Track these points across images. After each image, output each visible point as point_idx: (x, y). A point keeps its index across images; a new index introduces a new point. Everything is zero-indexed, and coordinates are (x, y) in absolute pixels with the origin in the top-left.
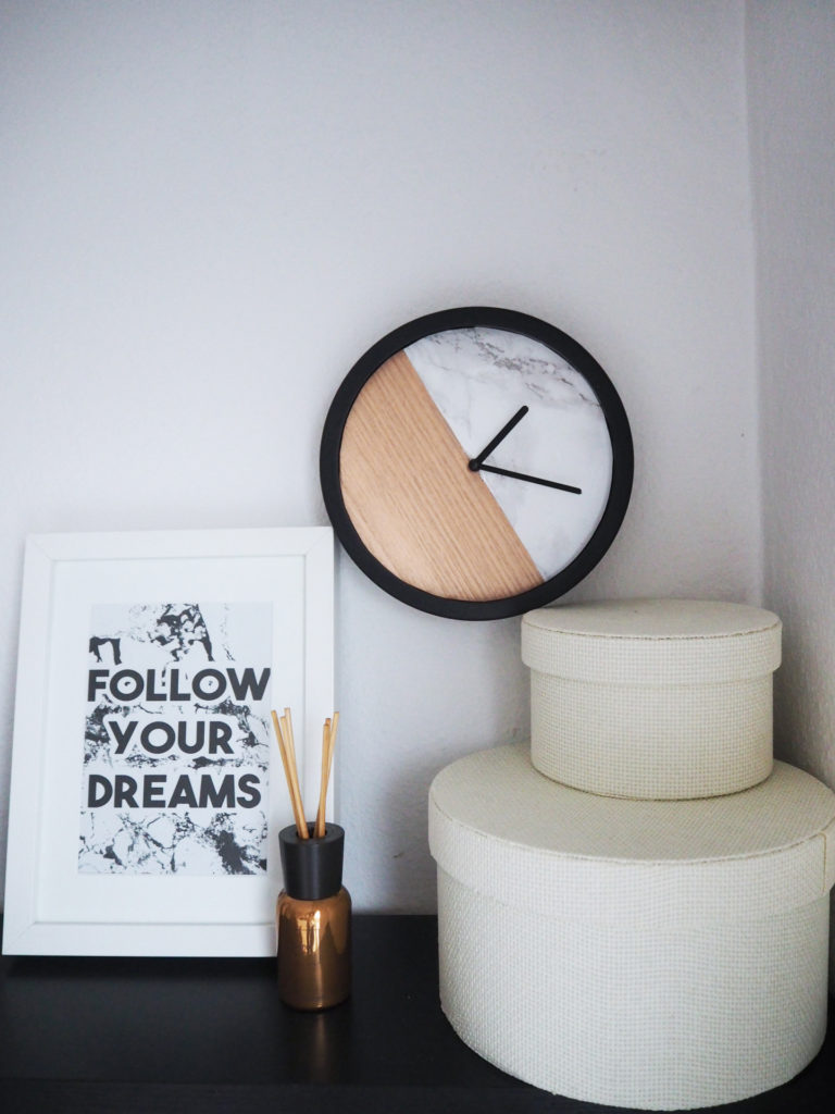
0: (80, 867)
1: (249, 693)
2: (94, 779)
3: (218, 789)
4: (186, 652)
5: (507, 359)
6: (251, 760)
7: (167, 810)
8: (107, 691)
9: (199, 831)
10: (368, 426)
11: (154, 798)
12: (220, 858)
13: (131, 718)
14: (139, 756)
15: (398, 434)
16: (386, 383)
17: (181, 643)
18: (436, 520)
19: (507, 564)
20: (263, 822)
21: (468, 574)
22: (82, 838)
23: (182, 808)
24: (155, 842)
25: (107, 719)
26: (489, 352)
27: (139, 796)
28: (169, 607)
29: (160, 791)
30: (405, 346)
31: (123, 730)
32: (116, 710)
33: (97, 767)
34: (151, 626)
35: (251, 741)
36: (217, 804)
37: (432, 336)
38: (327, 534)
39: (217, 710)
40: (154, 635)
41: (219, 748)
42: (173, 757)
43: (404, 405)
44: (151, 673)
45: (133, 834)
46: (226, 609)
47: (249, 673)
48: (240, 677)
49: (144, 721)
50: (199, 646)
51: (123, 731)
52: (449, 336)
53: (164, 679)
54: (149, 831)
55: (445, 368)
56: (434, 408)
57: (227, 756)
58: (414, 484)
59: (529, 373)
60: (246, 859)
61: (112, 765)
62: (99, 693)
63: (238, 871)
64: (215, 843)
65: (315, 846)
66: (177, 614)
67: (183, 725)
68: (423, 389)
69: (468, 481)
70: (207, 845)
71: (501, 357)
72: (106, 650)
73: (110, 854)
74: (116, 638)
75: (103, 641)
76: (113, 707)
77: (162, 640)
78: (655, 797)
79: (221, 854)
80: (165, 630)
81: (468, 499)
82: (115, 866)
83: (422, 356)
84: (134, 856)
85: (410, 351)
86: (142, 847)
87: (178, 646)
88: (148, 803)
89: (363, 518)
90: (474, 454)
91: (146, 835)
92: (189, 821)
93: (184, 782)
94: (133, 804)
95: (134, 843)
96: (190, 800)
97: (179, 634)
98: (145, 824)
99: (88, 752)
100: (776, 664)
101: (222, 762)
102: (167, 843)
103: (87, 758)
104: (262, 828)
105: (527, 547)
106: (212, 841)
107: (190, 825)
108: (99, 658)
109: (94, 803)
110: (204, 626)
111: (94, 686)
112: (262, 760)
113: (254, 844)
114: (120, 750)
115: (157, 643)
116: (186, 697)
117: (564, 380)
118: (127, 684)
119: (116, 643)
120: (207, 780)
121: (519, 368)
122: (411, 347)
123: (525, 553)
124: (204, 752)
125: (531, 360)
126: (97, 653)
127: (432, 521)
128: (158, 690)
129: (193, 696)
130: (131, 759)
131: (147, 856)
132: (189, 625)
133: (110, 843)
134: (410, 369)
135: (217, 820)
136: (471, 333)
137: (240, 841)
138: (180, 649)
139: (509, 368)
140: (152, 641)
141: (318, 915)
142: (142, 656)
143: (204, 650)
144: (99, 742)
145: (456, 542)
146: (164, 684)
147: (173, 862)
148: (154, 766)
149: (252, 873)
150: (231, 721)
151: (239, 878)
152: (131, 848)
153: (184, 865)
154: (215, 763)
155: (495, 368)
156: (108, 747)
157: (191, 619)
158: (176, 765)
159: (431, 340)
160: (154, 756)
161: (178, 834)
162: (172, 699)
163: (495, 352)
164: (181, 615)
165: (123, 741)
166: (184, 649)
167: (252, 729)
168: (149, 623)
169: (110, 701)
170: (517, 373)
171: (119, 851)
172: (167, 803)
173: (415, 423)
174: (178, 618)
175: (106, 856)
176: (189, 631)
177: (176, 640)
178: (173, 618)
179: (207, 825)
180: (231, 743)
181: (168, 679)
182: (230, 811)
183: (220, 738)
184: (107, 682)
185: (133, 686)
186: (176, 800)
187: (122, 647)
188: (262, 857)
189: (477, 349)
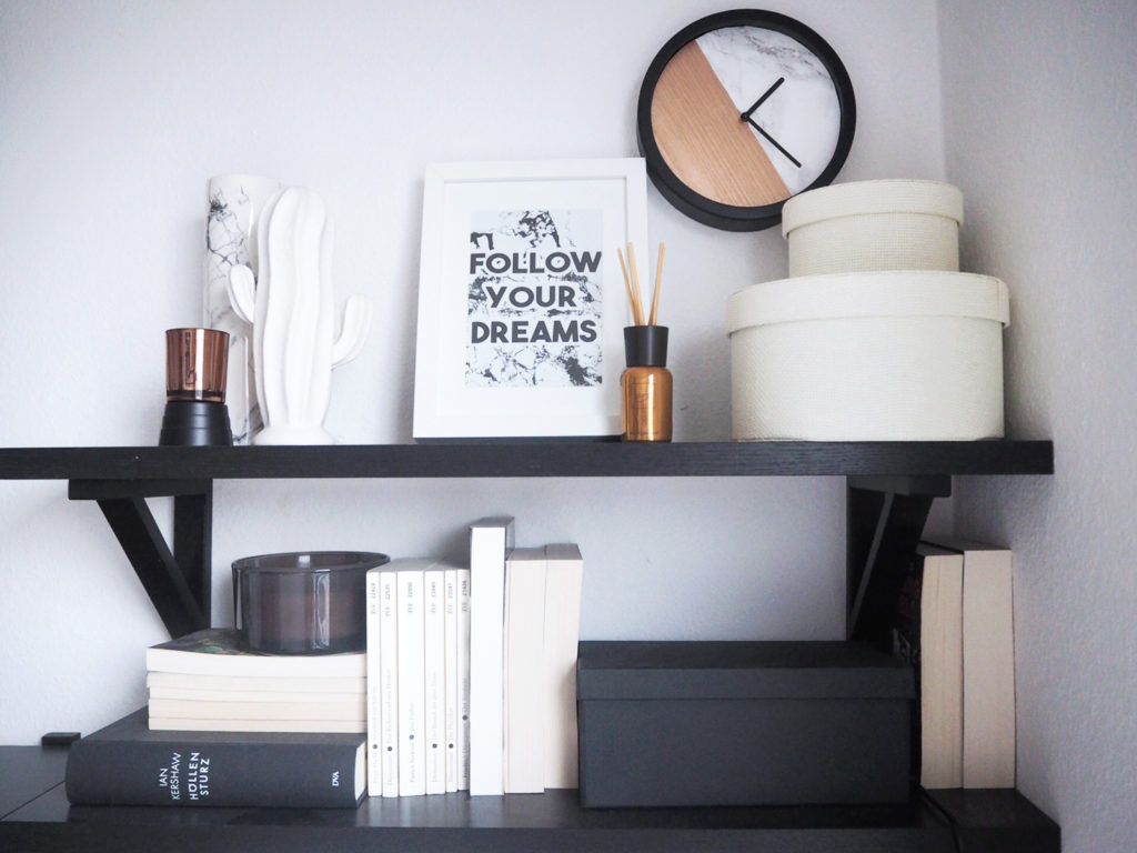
0: (466, 383)
1: (587, 266)
2: (475, 325)
3: (566, 330)
4: (540, 242)
5: (766, 48)
6: (588, 311)
7: (529, 344)
8: (484, 267)
9: (553, 358)
10: (670, 90)
11: (520, 336)
12: (569, 375)
13: (502, 284)
14: (508, 309)
15: (690, 95)
16: (683, 61)
17: (537, 235)
18: (717, 155)
20: (598, 351)
22: (468, 364)
23: (540, 343)
24: (521, 365)
25: (485, 285)
26: (754, 44)
27: (508, 335)
28: (528, 213)
29: (524, 332)
30: (697, 37)
31: (497, 292)
32: (491, 279)
33: (478, 317)
34: (515, 225)
36: (565, 339)
37: (715, 31)
39: (564, 279)
40: (517, 231)
41: (566, 303)
42: (533, 310)
43: (695, 75)
44: (516, 256)
45: (505, 360)
46: (570, 213)
47: (586, 255)
48: (580, 258)
49: (511, 287)
50: (550, 238)
52: (727, 31)
53: (525, 260)
54: (516, 358)
55: (724, 52)
56: (716, 80)
57: (572, 308)
58: (701, 130)
59: (782, 57)
60: (587, 375)
61: (488, 314)
62: (478, 268)
63: (581, 385)
64: (564, 365)
66: (534, 217)
67: (539, 289)
68: (709, 66)
69: (742, 126)
70: (559, 367)
71: (762, 46)
72: (483, 241)
73: (488, 374)
74: (490, 233)
75: (481, 235)
76: (489, 277)
77: (523, 234)
79: (568, 372)
80: (525, 228)
81: (739, 141)
82: (492, 382)
83: (708, 44)
84: (505, 376)
85: (700, 41)
86: (511, 369)
87: (535, 238)
88: (515, 339)
89: (666, 152)
90: (744, 108)
91: (515, 361)
92: (545, 351)
93: (541, 325)
94: (505, 340)
95: (505, 366)
96: (546, 337)
97: (535, 230)
98: (513, 354)
99: (471, 307)
101: (568, 312)
102: (529, 365)
103: (470, 311)
104: (597, 355)
105: (781, 174)
106: (562, 364)
107: (546, 354)
108: (478, 246)
110: (553, 225)
111: (474, 264)
112: (597, 311)
113: (593, 366)
114: (495, 305)
115: (519, 236)
116: (542, 271)
117: (806, 62)
118: (498, 262)
119: (490, 236)
120: (558, 325)
121: (775, 54)
122: (700, 38)
123: (780, 178)
124: (555, 306)
125: (783, 48)
126: (476, 243)
127: (715, 156)
128: (521, 266)
129: (547, 270)
130: (503, 311)
131: (515, 375)
132: (542, 224)
133: (488, 367)
134: (700, 52)
135: (566, 350)
136: (742, 30)
137: (582, 363)
138: (536, 240)
139: (768, 53)
140: (516, 235)
142: (508, 244)
143: (553, 241)
144: (479, 301)
145: (732, 171)
146: (525, 262)
147: (534, 378)
148: (519, 315)
149: (591, 385)
150: (575, 286)
151: (582, 388)
153: (542, 380)
154: (563, 313)
155: (757, 54)
156: (486, 303)
157: (544, 220)
158: (534, 315)
159: (714, 34)
160: (519, 309)
161: (537, 360)
162: (531, 271)
163: (758, 43)
164: (536, 218)
165: (496, 299)
166: (539, 240)
167: (589, 291)
168: (514, 223)
169: (487, 274)
170: (772, 56)
171: (495, 372)
172: (529, 340)
174: (534, 220)
175: (486, 376)
176: (542, 228)
177: (533, 234)
178: (530, 220)
179: (558, 353)
180: (574, 300)
181: (528, 259)
182: (574, 344)
183: (566, 297)
184: (485, 261)
185: (503, 264)
186: (536, 337)
187: (494, 239)
188: (598, 374)
189: (747, 41)
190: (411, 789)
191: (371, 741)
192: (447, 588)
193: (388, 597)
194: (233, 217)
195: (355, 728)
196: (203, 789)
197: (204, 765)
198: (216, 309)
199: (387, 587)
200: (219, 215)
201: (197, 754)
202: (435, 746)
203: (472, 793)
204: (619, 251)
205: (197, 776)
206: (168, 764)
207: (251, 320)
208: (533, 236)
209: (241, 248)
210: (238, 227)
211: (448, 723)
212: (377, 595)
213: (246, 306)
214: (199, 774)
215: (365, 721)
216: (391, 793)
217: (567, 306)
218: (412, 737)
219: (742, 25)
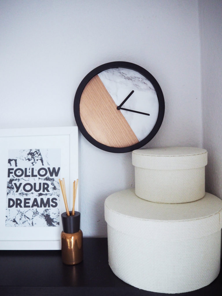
0: (6, 225)
1: (54, 174)
2: (10, 200)
3: (45, 202)
4: (36, 163)
5: (128, 77)
6: (54, 194)
7: (31, 208)
8: (13, 174)
9: (40, 214)
10: (88, 97)
11: (27, 205)
12: (46, 222)
13: (20, 182)
14: (22, 193)
15: (96, 99)
16: (93, 84)
17: (34, 160)
18: (108, 124)
19: (128, 137)
20: (58, 211)
21: (117, 140)
22: (6, 217)
23: (35, 208)
24: (27, 217)
25: (13, 182)
26: (123, 75)
27: (22, 204)
28: (31, 150)
29: (28, 203)
30: (99, 73)
31: (18, 185)
32: (16, 180)
33: (11, 196)
35: (55, 188)
36: (45, 206)
37: (106, 70)
38: (76, 128)
39: (45, 179)
40: (27, 158)
41: (45, 190)
42: (32, 193)
43: (98, 90)
44: (26, 169)
45: (21, 215)
46: (47, 150)
47: (54, 169)
48: (51, 170)
49: (24, 183)
50: (40, 161)
52: (111, 70)
53: (29, 171)
54: (25, 214)
55: (110, 80)
56: (106, 91)
58: (101, 113)
59: (134, 81)
60: (53, 222)
61: (14, 195)
62: (11, 175)
63: (51, 226)
64: (44, 217)
65: (72, 218)
66: (33, 152)
67: (35, 184)
68: (104, 86)
69: (117, 113)
70: (42, 218)
71: (126, 76)
72: (13, 163)
73: (14, 221)
74: (16, 159)
75: (12, 160)
76: (15, 179)
77: (29, 160)
78: (170, 203)
79: (46, 221)
80: (30, 157)
81: (117, 118)
82: (16, 224)
83: (103, 76)
84: (21, 222)
85: (100, 75)
86: (23, 219)
87: (34, 161)
88: (25, 206)
89: (87, 123)
90: (119, 105)
91: (25, 215)
92: (37, 211)
93: (35, 200)
94: (21, 207)
95: (21, 218)
96: (37, 205)
97: (34, 158)
98: (24, 212)
99: (8, 192)
100: (206, 164)
101: (46, 194)
102: (31, 218)
103: (8, 193)
104: (58, 213)
105: (134, 132)
106: (43, 217)
107: (37, 213)
108: (11, 165)
109: (10, 206)
110: (41, 156)
111: (9, 173)
112: (58, 194)
113: (56, 218)
114: (17, 191)
116: (36, 176)
117: (144, 83)
118: (19, 172)
119: (16, 161)
120: (42, 200)
121: (131, 80)
122: (100, 73)
123: (134, 134)
124: (41, 192)
125: (135, 77)
126: (10, 164)
127: (107, 125)
128: (28, 174)
129: (38, 176)
130: (20, 194)
131: (25, 222)
132: (37, 155)
133: (14, 218)
134: (100, 80)
135: (45, 211)
136: (117, 69)
137: (52, 217)
138: (34, 162)
139: (129, 79)
140: (26, 160)
141: (73, 238)
142: (23, 164)
143: (41, 163)
144: (11, 189)
145: (114, 131)
146: (29, 172)
147: (32, 223)
148: (27, 196)
149: (55, 226)
150: (49, 182)
151: (52, 227)
152: (20, 219)
153: (36, 224)
154: (44, 195)
155: (125, 79)
156: (14, 190)
157: (37, 153)
158: (33, 196)
159: (106, 71)
160: (27, 193)
161: (34, 215)
162: (32, 176)
163: (124, 75)
164: (34, 153)
165: (18, 188)
166: (35, 162)
167: (55, 185)
168: (25, 155)
169: (14, 177)
171: (17, 220)
172: (31, 206)
173: (101, 96)
174: (33, 153)
176: (37, 157)
178: (32, 153)
179: (42, 212)
180: (49, 189)
181: (31, 171)
182: (49, 208)
183: (46, 187)
184: (13, 172)
185: (21, 173)
186: (33, 205)
187: (17, 162)
188: (58, 221)
189: (119, 74)
208: (33, 161)
217: (46, 192)
219: (117, 67)
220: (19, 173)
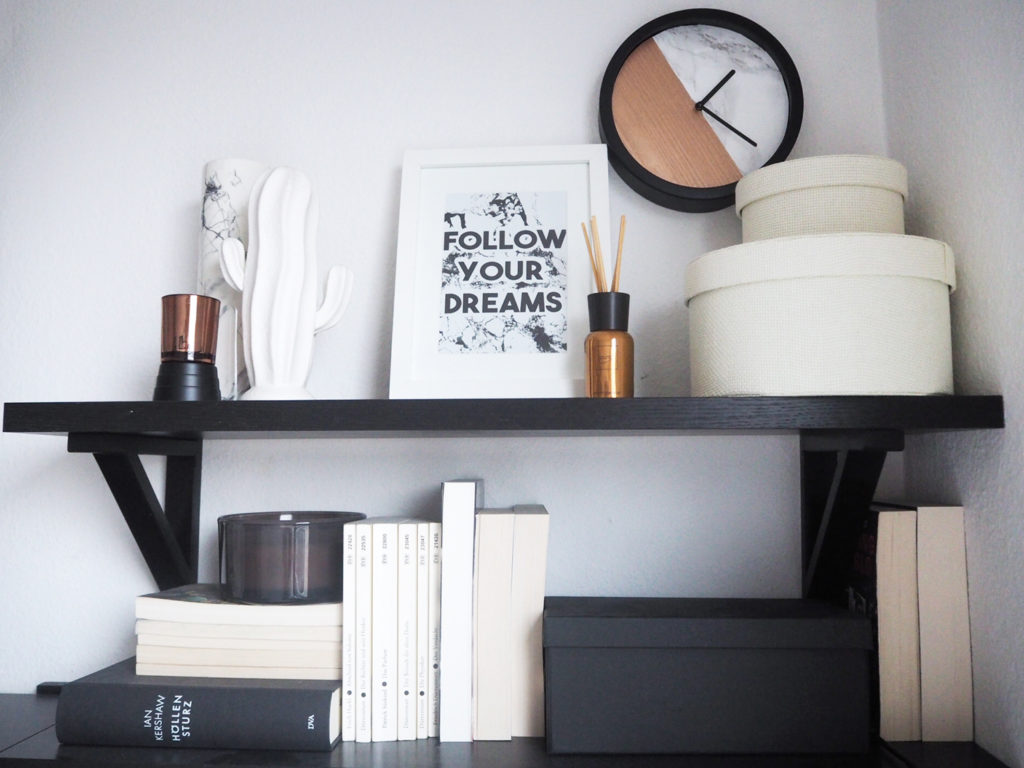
0: (439, 350)
1: (552, 244)
2: (448, 297)
3: (533, 301)
4: (509, 221)
5: (719, 44)
6: (553, 283)
7: (499, 314)
8: (457, 244)
9: (521, 326)
10: (630, 83)
11: (490, 307)
12: (535, 343)
13: (473, 259)
14: (479, 282)
15: (648, 87)
16: (641, 57)
17: (506, 215)
18: (674, 142)
19: (720, 169)
20: (563, 320)
22: (441, 332)
23: (511, 312)
24: (491, 334)
25: (457, 261)
26: (707, 41)
27: (479, 306)
28: (498, 195)
29: (494, 303)
30: (654, 35)
32: (463, 255)
33: (451, 289)
34: (486, 206)
36: (533, 309)
37: (671, 29)
38: (603, 149)
39: (531, 254)
40: (488, 211)
41: (533, 277)
42: (502, 283)
43: (653, 71)
44: (486, 234)
45: (476, 329)
47: (552, 233)
48: (546, 235)
49: (482, 262)
50: (518, 217)
51: (468, 267)
52: (681, 29)
53: (495, 237)
54: (486, 327)
55: (679, 49)
56: (672, 73)
57: (539, 281)
58: (659, 118)
59: (733, 52)
60: (552, 343)
61: (460, 287)
62: (451, 245)
63: (548, 351)
64: (531, 333)
66: (503, 199)
67: (508, 264)
68: (665, 61)
69: (696, 114)
70: (526, 335)
71: (715, 42)
72: (456, 220)
73: (460, 342)
74: (462, 213)
75: (454, 215)
76: (461, 253)
77: (493, 214)
79: (535, 340)
80: (495, 208)
82: (464, 349)
83: (664, 42)
84: (476, 343)
85: (658, 39)
86: (481, 337)
87: (504, 217)
88: (485, 310)
90: (697, 98)
91: (485, 330)
92: (514, 321)
93: (510, 297)
94: (476, 311)
95: (476, 334)
96: (514, 308)
97: (504, 211)
98: (484, 323)
99: (444, 280)
101: (535, 285)
102: (499, 333)
103: (444, 284)
104: (562, 324)
106: (529, 332)
107: (514, 323)
108: (451, 225)
110: (521, 206)
111: (448, 241)
112: (562, 284)
113: (558, 334)
114: (466, 279)
115: (490, 216)
116: (511, 247)
117: (756, 56)
119: (462, 217)
120: (525, 296)
121: (725, 49)
122: (657, 36)
124: (523, 279)
125: (735, 44)
126: (450, 222)
127: (672, 143)
128: (491, 243)
129: (515, 246)
130: (474, 284)
131: (485, 343)
132: (511, 205)
133: (460, 335)
134: (658, 52)
135: (533, 319)
136: (696, 28)
137: (548, 332)
138: (505, 219)
139: (721, 49)
140: (486, 215)
142: (479, 223)
143: (521, 220)
144: (452, 274)
145: (687, 156)
146: (495, 240)
147: (503, 346)
148: (489, 288)
149: (557, 352)
150: (541, 260)
151: (548, 355)
153: (511, 347)
154: (530, 285)
155: (711, 49)
156: (458, 277)
157: (512, 201)
158: (503, 288)
159: (670, 32)
160: (489, 282)
161: (506, 329)
162: (501, 248)
163: (710, 39)
165: (468, 273)
166: (508, 219)
167: (555, 265)
168: (484, 204)
169: (459, 250)
170: (724, 52)
171: (466, 340)
172: (499, 310)
173: (660, 82)
174: (504, 201)
175: (458, 343)
176: (510, 208)
177: (502, 214)
178: (500, 201)
179: (526, 323)
180: (541, 273)
181: (498, 236)
182: (541, 314)
183: (533, 271)
184: (457, 239)
185: (474, 240)
186: (504, 308)
187: (466, 219)
188: (563, 342)
189: (700, 38)
190: (384, 734)
191: (345, 688)
192: (420, 541)
193: (363, 548)
194: (225, 198)
195: (331, 676)
196: (185, 731)
197: (187, 708)
198: (209, 280)
199: (363, 538)
200: (214, 195)
201: (180, 697)
202: (407, 693)
203: (442, 740)
204: (583, 224)
205: (180, 718)
206: (153, 707)
207: (241, 288)
208: (502, 216)
209: (233, 225)
210: (230, 205)
211: (419, 671)
212: (353, 547)
213: (237, 276)
214: (182, 715)
215: (340, 669)
216: (364, 738)
218: (384, 684)
219: (695, 24)
220: (470, 241)
